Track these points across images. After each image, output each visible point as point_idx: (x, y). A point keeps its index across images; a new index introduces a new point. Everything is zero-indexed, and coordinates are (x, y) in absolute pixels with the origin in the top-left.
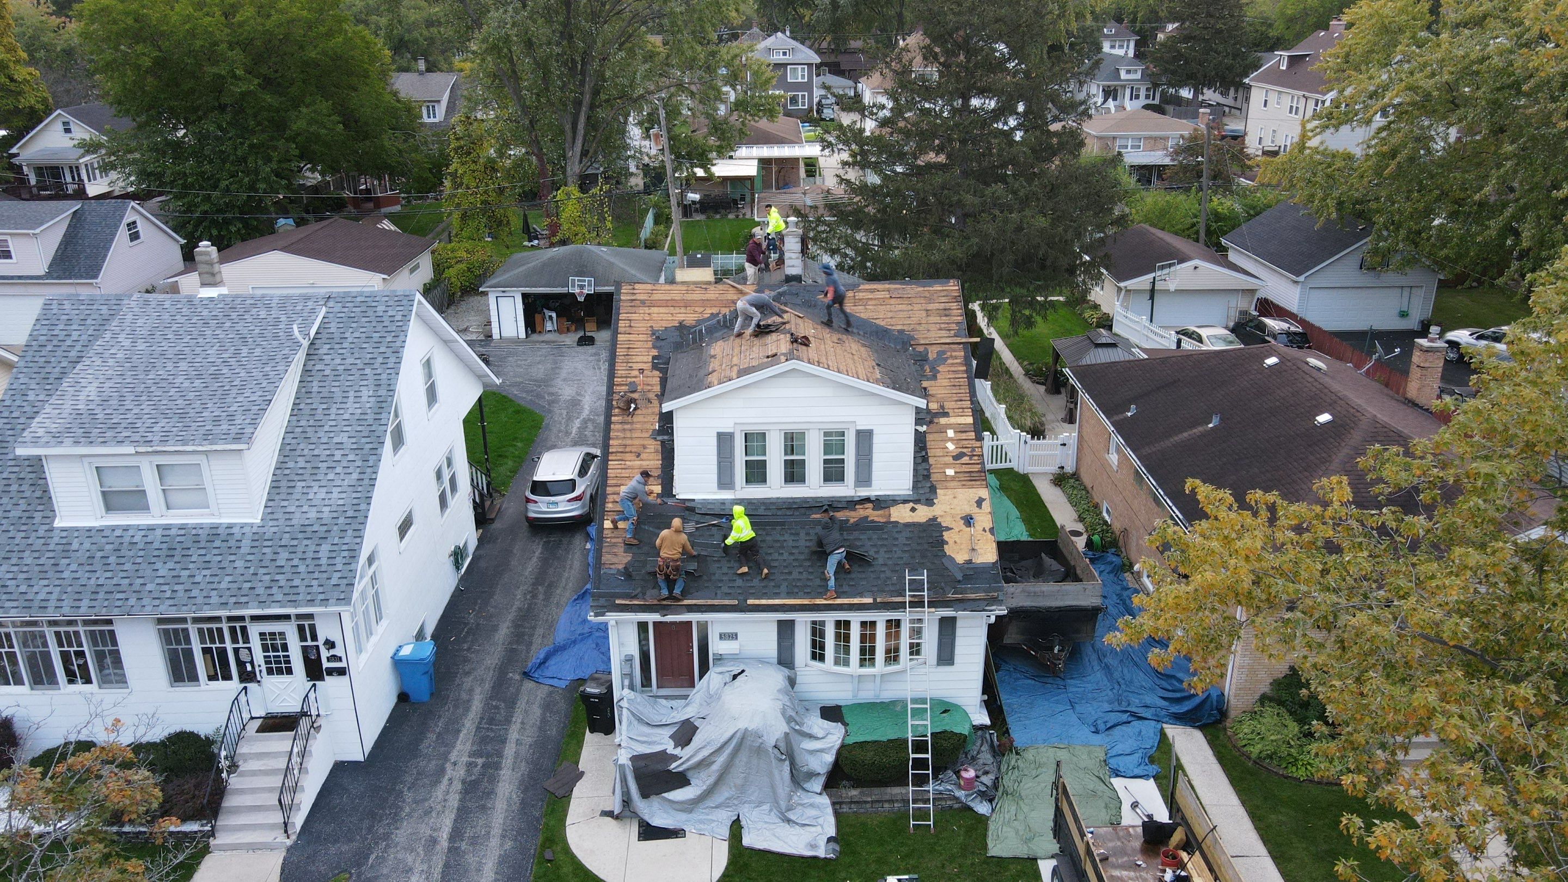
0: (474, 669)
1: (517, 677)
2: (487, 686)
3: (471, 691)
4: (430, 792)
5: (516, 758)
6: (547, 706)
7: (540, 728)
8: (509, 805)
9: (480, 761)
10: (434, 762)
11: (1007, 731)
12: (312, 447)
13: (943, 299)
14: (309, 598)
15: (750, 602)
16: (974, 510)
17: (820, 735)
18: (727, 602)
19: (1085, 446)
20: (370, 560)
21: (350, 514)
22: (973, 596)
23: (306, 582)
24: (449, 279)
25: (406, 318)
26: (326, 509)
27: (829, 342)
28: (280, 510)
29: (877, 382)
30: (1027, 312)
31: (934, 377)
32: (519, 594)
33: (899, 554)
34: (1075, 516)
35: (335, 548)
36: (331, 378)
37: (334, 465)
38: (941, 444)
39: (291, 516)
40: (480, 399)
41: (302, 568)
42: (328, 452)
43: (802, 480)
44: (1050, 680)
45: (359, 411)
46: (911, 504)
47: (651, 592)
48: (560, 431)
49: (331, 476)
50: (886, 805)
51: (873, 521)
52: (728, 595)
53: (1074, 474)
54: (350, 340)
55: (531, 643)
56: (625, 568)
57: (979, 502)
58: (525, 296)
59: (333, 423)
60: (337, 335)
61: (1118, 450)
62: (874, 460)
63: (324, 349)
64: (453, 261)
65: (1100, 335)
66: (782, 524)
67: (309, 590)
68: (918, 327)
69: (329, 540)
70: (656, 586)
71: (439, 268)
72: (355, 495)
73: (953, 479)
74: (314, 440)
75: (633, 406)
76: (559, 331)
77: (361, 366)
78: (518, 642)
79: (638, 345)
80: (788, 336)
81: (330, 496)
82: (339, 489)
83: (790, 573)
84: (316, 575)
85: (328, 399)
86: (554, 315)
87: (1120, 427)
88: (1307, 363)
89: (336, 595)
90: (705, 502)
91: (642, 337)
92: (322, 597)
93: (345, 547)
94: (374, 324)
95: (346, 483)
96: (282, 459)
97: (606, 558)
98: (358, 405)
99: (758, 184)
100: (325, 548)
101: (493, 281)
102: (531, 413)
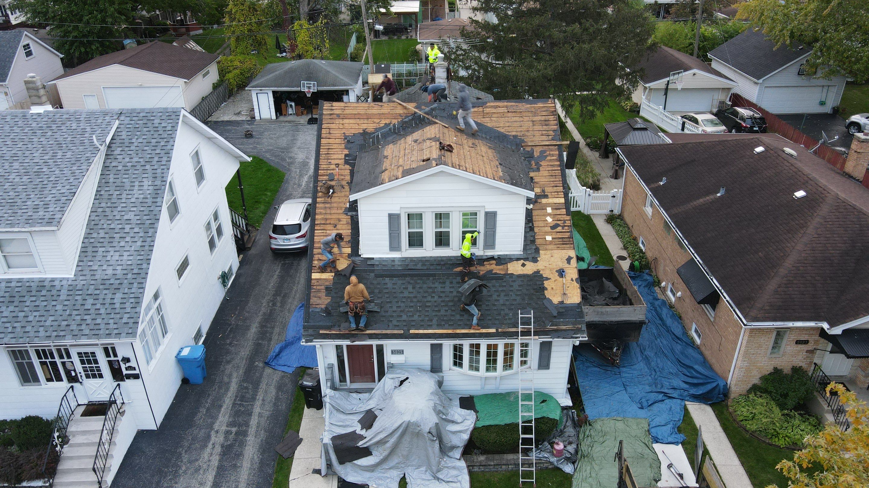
0: (233, 359)
1: (261, 365)
2: (241, 372)
3: (230, 376)
4: (199, 455)
5: (258, 427)
6: (279, 388)
7: (275, 404)
8: (252, 464)
9: (234, 430)
10: (203, 431)
11: (583, 410)
12: (110, 222)
13: (544, 113)
14: (107, 332)
15: (412, 331)
16: (565, 265)
17: (459, 421)
18: (396, 332)
19: (628, 199)
20: (156, 296)
21: (135, 271)
22: (564, 327)
23: (105, 321)
24: (229, 80)
25: (174, 128)
26: (119, 268)
27: (466, 147)
28: (87, 268)
29: (500, 179)
30: (591, 108)
31: (538, 170)
32: (264, 302)
33: (514, 297)
34: (621, 245)
35: (126, 296)
36: (123, 172)
37: (124, 235)
38: (543, 218)
39: (95, 273)
40: (238, 171)
41: (102, 311)
42: (120, 226)
43: (447, 244)
44: (609, 368)
45: (142, 196)
46: (522, 261)
47: (344, 325)
48: (295, 184)
49: (122, 244)
50: (504, 467)
51: (496, 274)
52: (396, 327)
53: (620, 215)
54: (136, 144)
55: (270, 339)
56: (326, 308)
57: (569, 260)
58: (274, 93)
59: (124, 205)
60: (127, 141)
61: (652, 205)
62: (497, 232)
63: (118, 151)
64: (231, 68)
65: (637, 122)
66: (433, 275)
67: (107, 326)
68: (527, 133)
69: (121, 291)
70: (347, 320)
71: (222, 73)
72: (139, 257)
73: (551, 243)
74: (110, 217)
75: (331, 191)
76: (297, 114)
77: (143, 163)
78: (262, 339)
79: (335, 146)
80: (438, 143)
81: (121, 258)
82: (128, 253)
83: (439, 311)
84: (112, 316)
85: (120, 187)
86: (293, 104)
87: (656, 192)
88: (784, 151)
89: (126, 330)
90: (381, 260)
91: (338, 141)
92: (116, 331)
93: (132, 295)
94: (152, 133)
95: (133, 249)
96: (88, 231)
97: (313, 300)
98: (141, 192)
99: (420, 17)
100: (119, 296)
101: (253, 83)
102: (277, 171)
